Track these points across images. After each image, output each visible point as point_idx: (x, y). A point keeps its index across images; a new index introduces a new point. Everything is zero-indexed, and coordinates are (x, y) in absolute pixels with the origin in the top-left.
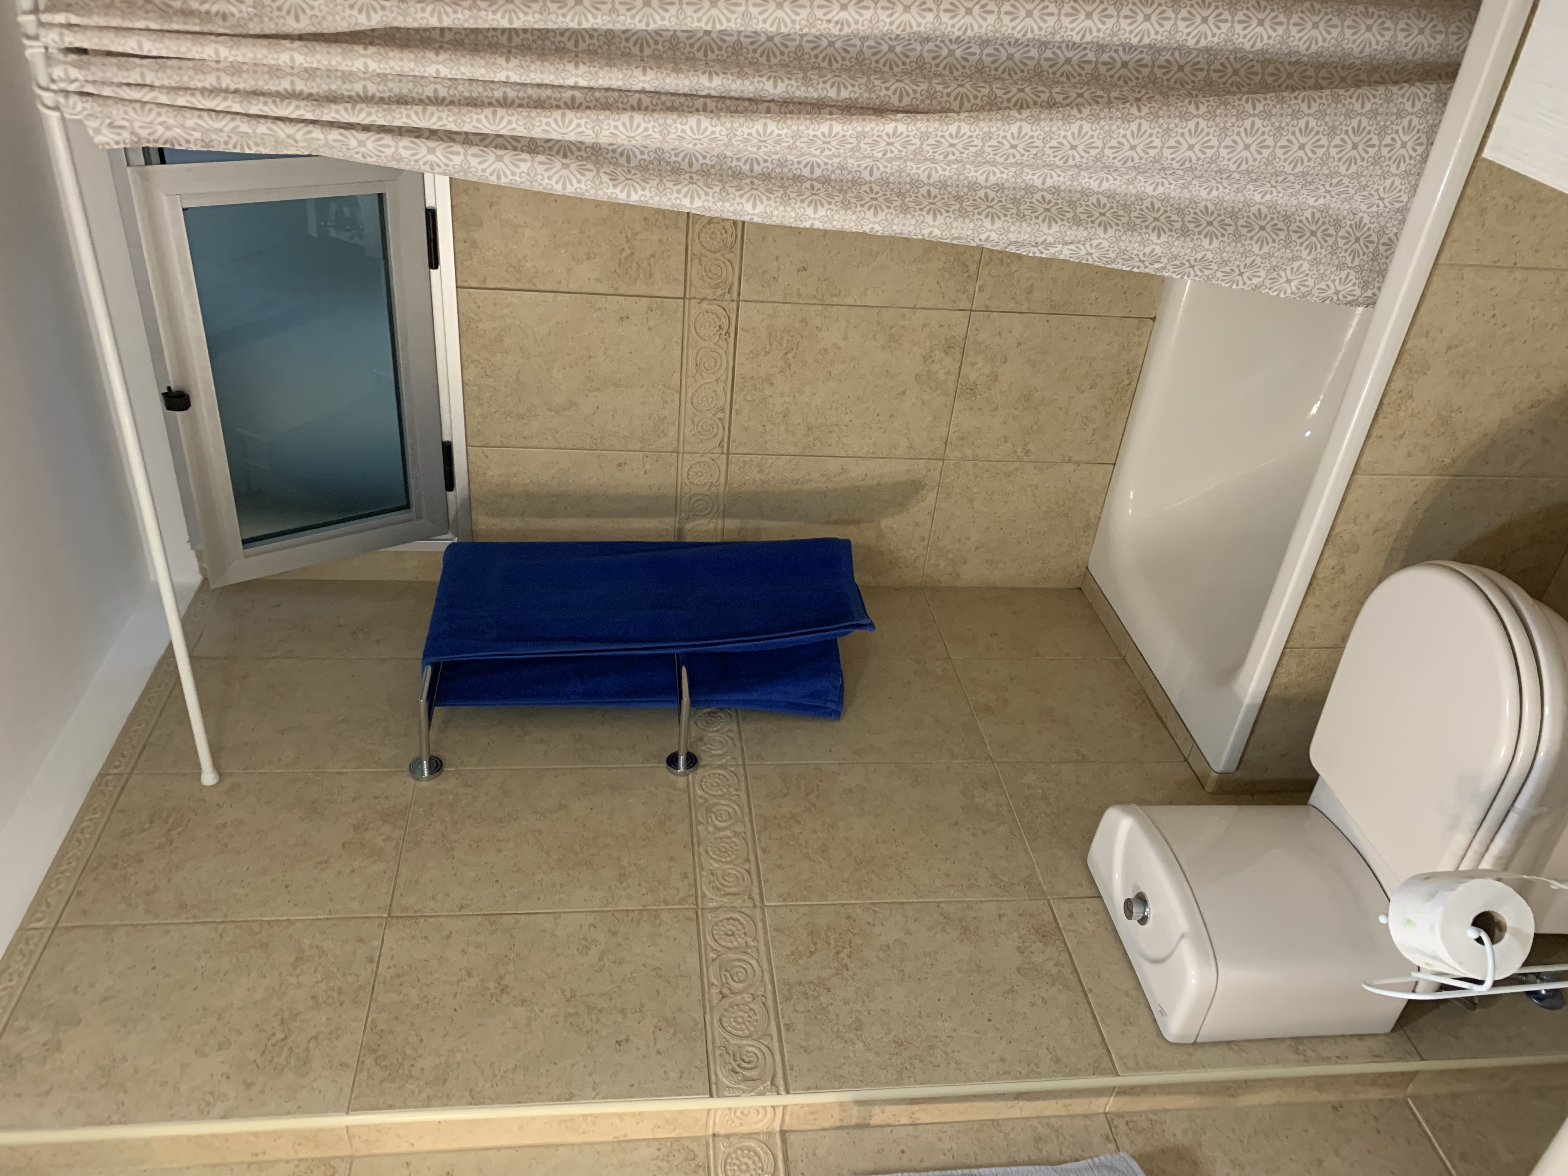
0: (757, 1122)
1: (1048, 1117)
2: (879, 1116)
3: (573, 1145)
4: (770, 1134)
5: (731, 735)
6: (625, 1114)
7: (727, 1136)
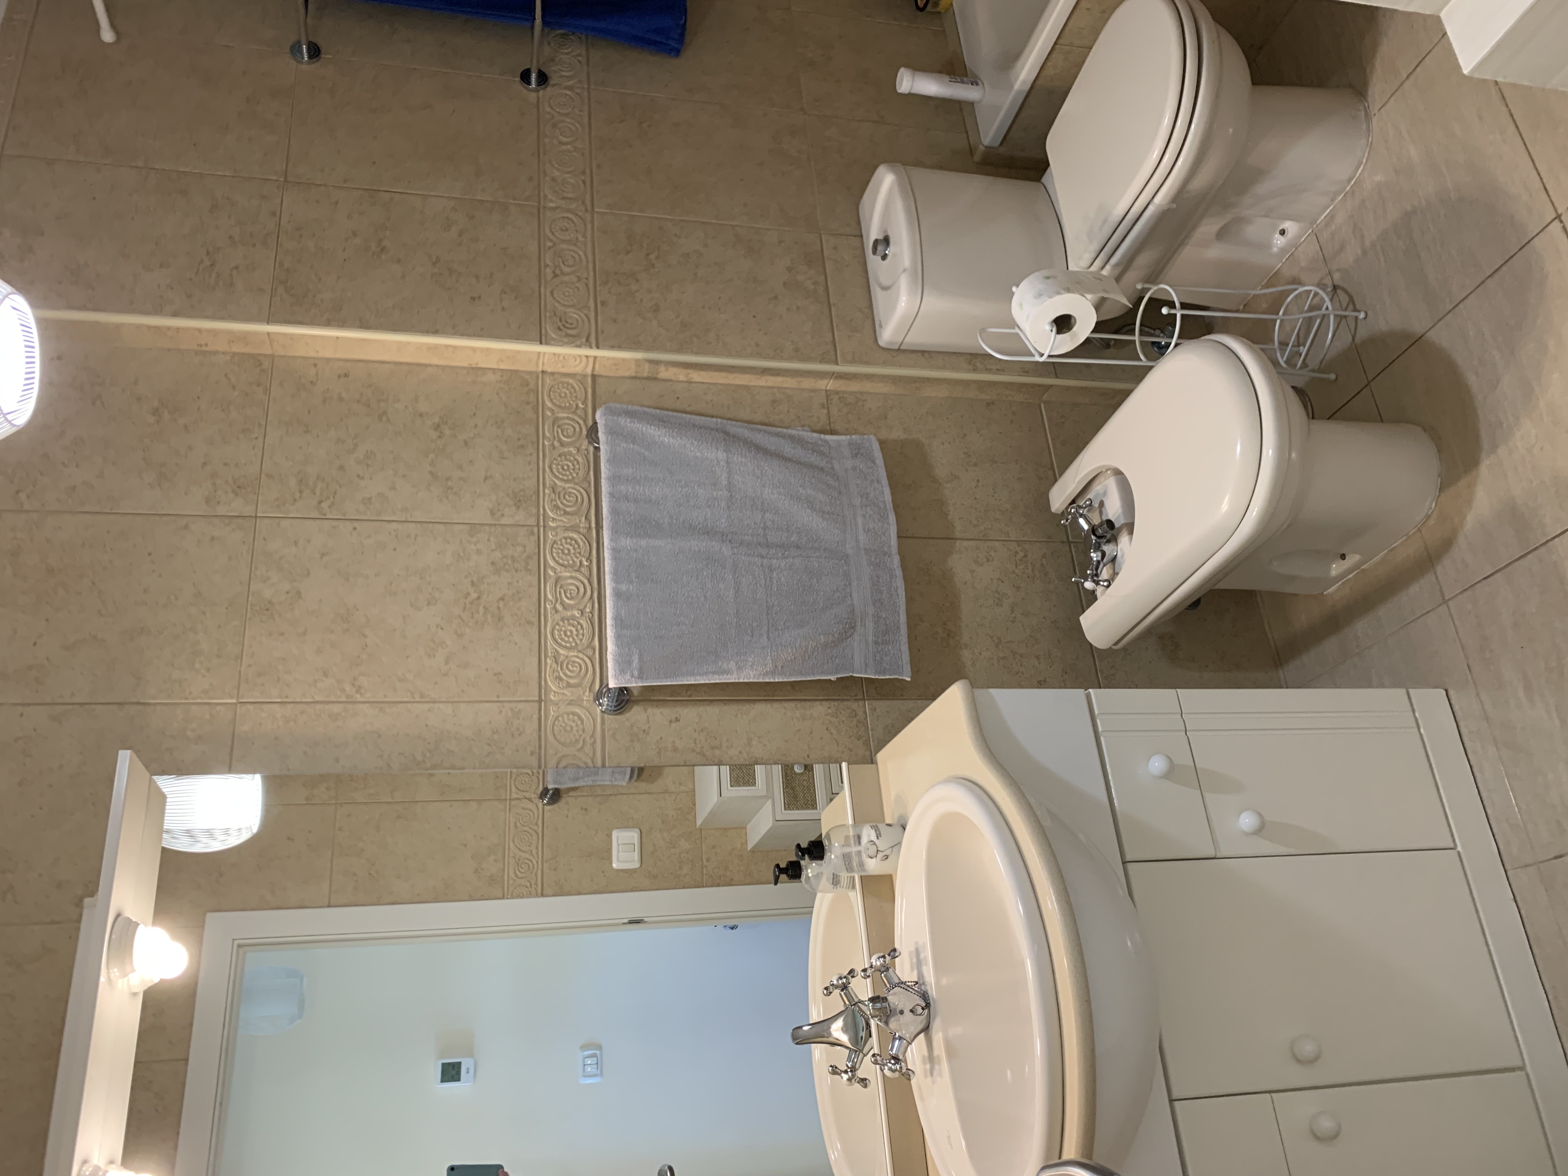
0: (575, 366)
1: (786, 388)
2: (665, 373)
3: (437, 366)
4: (585, 376)
5: (580, 58)
6: (478, 348)
7: (553, 374)
